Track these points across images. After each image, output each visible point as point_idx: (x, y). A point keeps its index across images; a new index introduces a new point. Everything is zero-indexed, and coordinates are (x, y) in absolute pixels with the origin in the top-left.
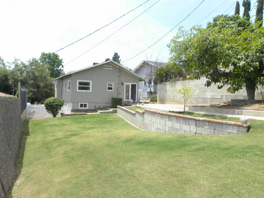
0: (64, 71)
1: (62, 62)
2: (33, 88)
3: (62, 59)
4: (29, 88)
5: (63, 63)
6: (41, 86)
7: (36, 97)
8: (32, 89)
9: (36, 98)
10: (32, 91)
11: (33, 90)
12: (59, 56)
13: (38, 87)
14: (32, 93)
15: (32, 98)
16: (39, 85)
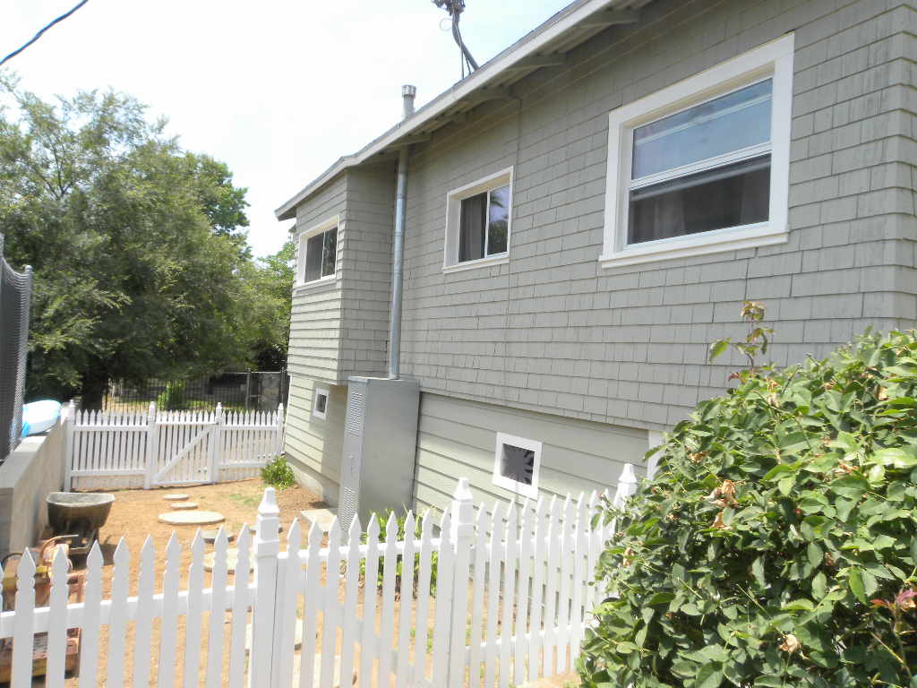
0: (249, 241)
1: (244, 203)
2: (101, 286)
3: (246, 190)
4: (73, 280)
5: (249, 205)
6: (162, 276)
7: (119, 349)
8: (96, 293)
9: (119, 353)
10: (89, 308)
11: (102, 297)
12: (231, 175)
13: (138, 280)
14: (90, 322)
15: (94, 359)
16: (146, 269)
